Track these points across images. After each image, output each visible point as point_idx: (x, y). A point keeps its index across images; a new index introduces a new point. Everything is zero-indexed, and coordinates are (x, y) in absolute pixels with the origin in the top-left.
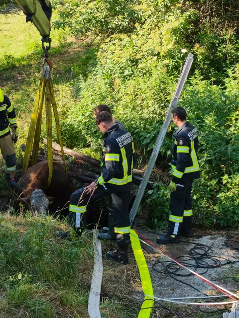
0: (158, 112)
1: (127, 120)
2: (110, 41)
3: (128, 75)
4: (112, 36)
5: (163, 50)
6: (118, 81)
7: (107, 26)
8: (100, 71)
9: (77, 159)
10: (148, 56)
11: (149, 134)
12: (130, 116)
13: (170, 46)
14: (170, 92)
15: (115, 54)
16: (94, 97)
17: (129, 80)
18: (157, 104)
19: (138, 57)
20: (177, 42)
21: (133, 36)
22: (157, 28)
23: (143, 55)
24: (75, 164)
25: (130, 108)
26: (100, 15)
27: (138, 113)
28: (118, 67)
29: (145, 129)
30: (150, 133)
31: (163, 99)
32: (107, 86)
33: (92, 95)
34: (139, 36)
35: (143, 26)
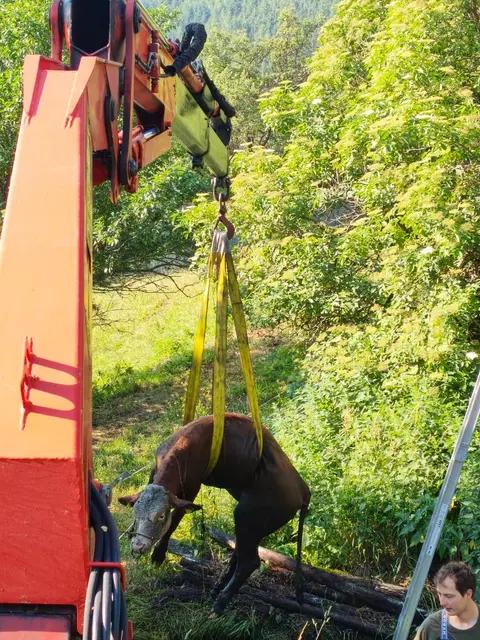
0: (427, 473)
1: (369, 489)
2: (326, 339)
3: (364, 402)
4: (329, 330)
5: (431, 355)
6: (346, 414)
7: (319, 311)
8: (310, 396)
9: (274, 566)
10: (400, 365)
11: (412, 516)
12: (374, 481)
13: (445, 348)
14: (450, 433)
15: (337, 362)
16: (300, 445)
17: (366, 411)
18: (425, 456)
19: (381, 367)
20: (456, 340)
21: (370, 329)
22: (414, 314)
23: (391, 364)
24: (270, 575)
25: (372, 464)
26: (307, 293)
27: (388, 473)
28: (345, 387)
29: (403, 505)
30: (413, 513)
31: (436, 447)
32: (325, 423)
33: (297, 442)
34: (381, 329)
35: (388, 310)
